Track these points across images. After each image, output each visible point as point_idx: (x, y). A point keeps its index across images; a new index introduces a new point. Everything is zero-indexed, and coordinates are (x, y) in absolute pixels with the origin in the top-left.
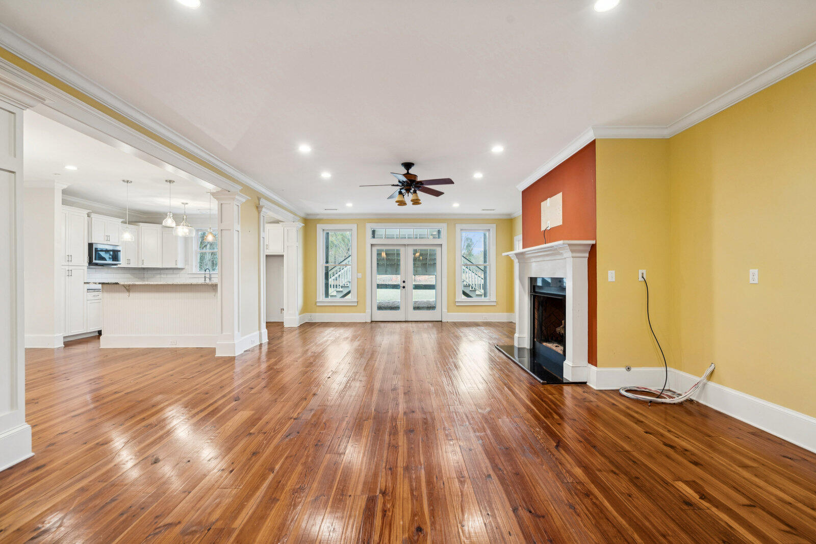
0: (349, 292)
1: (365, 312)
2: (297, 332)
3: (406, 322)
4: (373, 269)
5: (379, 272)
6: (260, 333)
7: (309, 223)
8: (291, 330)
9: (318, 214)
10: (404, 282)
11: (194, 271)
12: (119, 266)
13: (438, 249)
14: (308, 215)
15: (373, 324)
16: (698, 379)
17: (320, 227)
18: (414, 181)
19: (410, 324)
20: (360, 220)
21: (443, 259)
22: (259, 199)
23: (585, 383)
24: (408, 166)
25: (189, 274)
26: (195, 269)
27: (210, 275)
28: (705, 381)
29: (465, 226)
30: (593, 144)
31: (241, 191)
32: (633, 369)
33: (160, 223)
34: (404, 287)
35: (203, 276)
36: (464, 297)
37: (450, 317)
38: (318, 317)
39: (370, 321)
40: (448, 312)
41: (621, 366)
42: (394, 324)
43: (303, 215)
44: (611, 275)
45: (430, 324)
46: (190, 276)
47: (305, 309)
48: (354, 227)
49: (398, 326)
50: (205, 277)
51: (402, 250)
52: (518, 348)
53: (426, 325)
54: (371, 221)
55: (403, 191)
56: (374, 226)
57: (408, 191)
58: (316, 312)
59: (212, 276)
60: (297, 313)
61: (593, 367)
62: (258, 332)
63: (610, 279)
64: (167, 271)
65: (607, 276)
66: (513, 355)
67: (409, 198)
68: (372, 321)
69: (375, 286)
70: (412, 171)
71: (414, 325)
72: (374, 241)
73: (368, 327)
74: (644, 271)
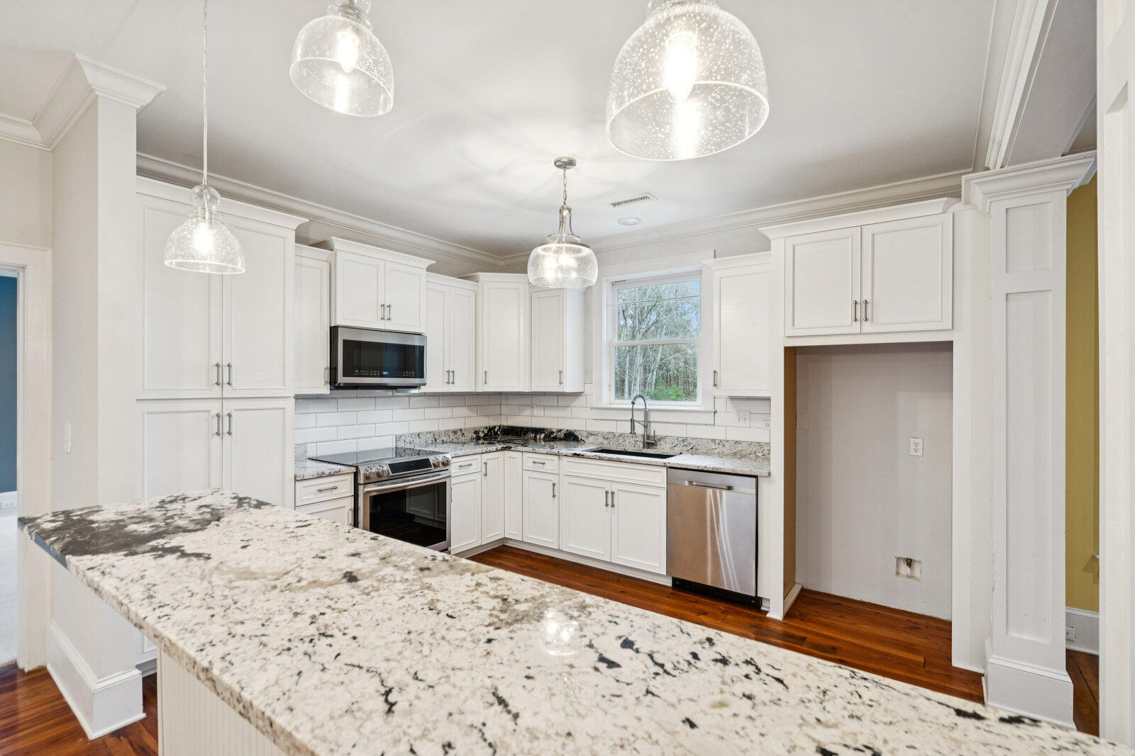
11: (605, 403)
12: (423, 389)
25: (592, 408)
26: (607, 396)
33: (522, 269)
35: (628, 414)
46: (595, 414)
50: (632, 421)
59: (653, 417)
64: (544, 400)
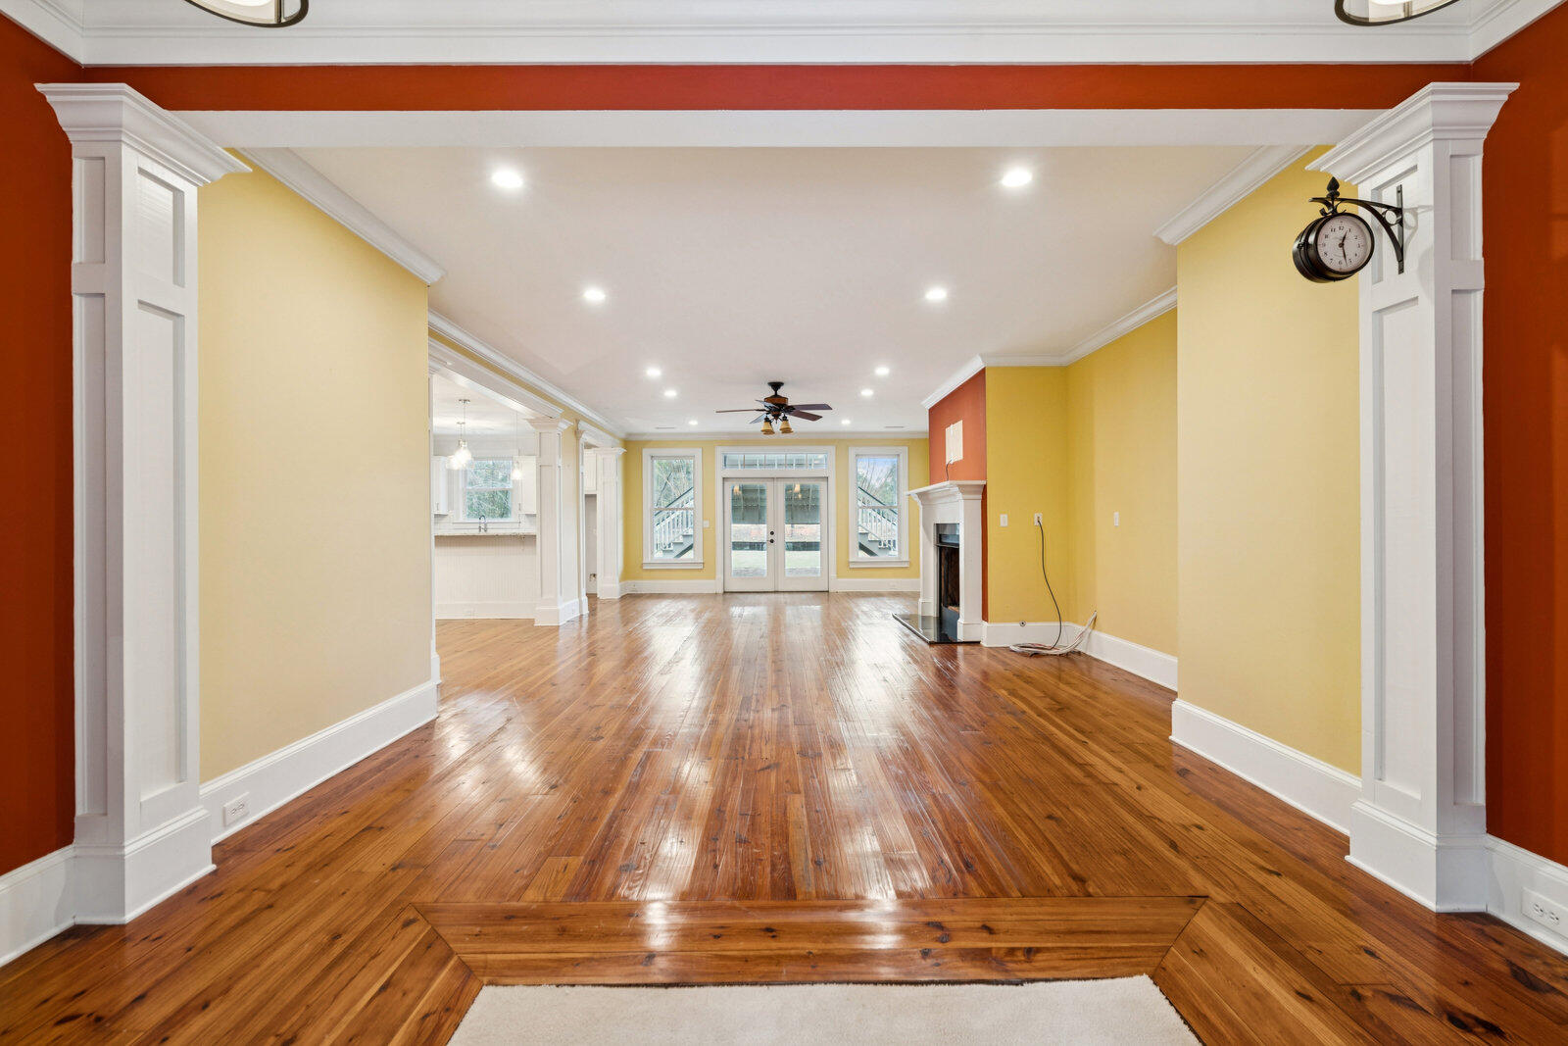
0: (690, 547)
1: (714, 578)
2: (618, 605)
3: (775, 592)
4: (726, 514)
5: (735, 520)
6: (580, 601)
7: (632, 447)
8: (609, 602)
9: (644, 434)
10: (772, 533)
11: (461, 520)
13: (822, 485)
14: (630, 435)
15: (727, 596)
16: (1083, 629)
17: (646, 453)
18: (784, 405)
19: (781, 596)
20: (708, 442)
21: (829, 500)
22: (577, 421)
23: (978, 643)
24: (776, 386)
25: (453, 522)
26: (465, 516)
27: (486, 525)
28: (1089, 630)
29: (861, 450)
30: (982, 372)
31: (562, 416)
32: (1028, 624)
34: (772, 541)
35: (477, 526)
36: (862, 554)
37: (840, 585)
38: (645, 586)
39: (721, 591)
40: (838, 577)
41: (1016, 621)
42: (758, 596)
43: (623, 435)
44: (1004, 520)
45: (811, 595)
47: (628, 573)
48: (698, 453)
49: (764, 596)
51: (768, 486)
52: (923, 617)
53: (804, 596)
54: (722, 443)
55: (770, 417)
56: (726, 449)
57: (776, 417)
58: (642, 578)
60: (617, 580)
61: (985, 623)
62: (577, 600)
63: (1002, 524)
65: (999, 520)
66: (917, 627)
67: (777, 425)
68: (725, 592)
69: (729, 545)
70: (781, 392)
71: (787, 595)
72: (729, 472)
73: (720, 599)
74: (1040, 515)
